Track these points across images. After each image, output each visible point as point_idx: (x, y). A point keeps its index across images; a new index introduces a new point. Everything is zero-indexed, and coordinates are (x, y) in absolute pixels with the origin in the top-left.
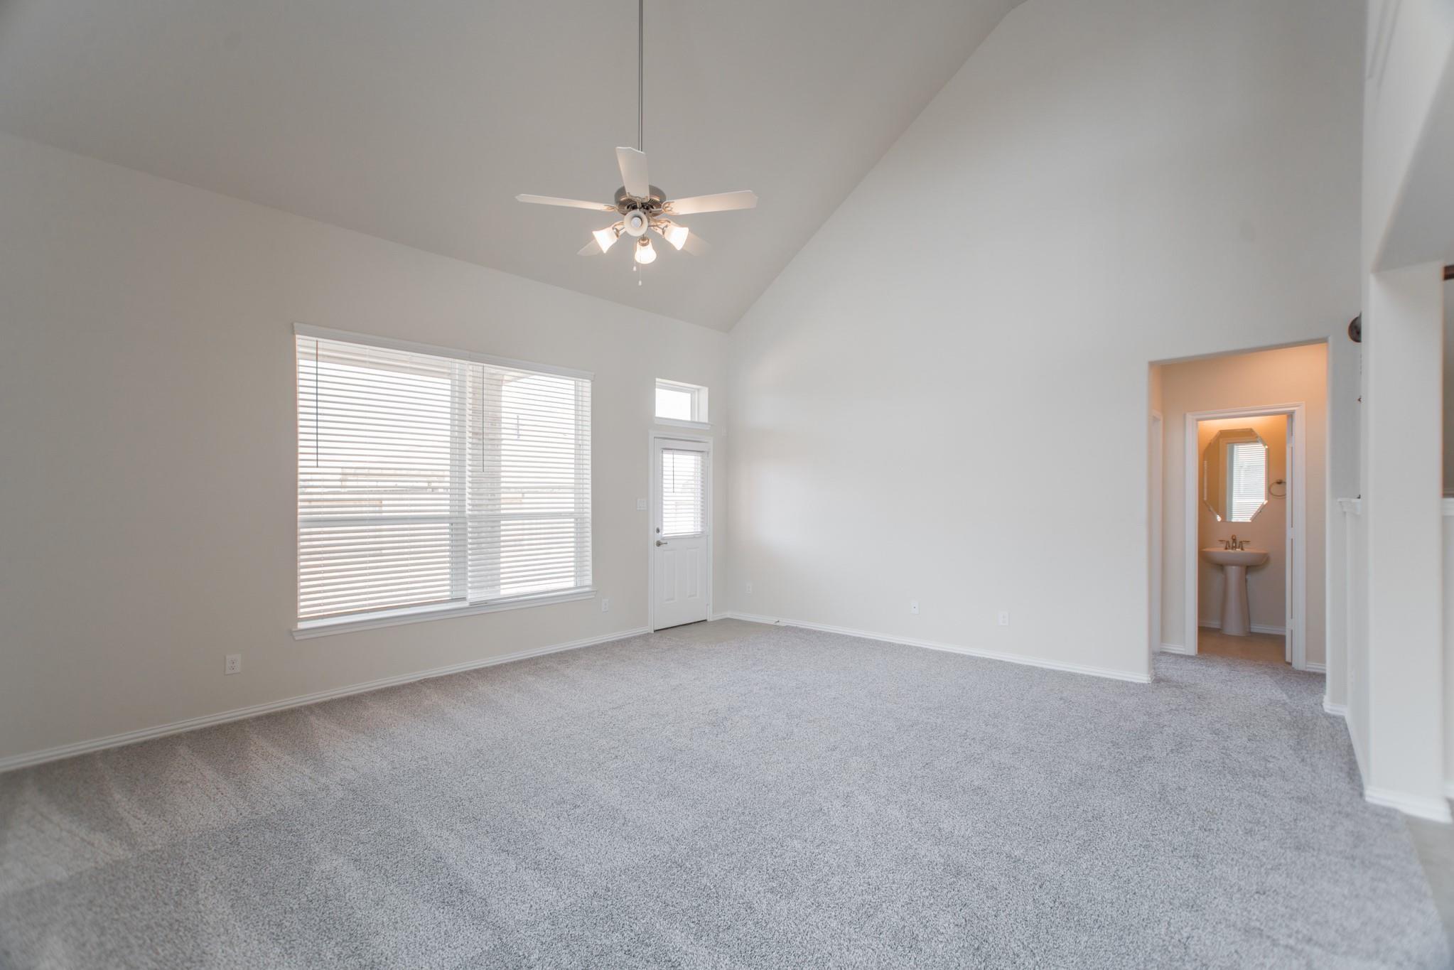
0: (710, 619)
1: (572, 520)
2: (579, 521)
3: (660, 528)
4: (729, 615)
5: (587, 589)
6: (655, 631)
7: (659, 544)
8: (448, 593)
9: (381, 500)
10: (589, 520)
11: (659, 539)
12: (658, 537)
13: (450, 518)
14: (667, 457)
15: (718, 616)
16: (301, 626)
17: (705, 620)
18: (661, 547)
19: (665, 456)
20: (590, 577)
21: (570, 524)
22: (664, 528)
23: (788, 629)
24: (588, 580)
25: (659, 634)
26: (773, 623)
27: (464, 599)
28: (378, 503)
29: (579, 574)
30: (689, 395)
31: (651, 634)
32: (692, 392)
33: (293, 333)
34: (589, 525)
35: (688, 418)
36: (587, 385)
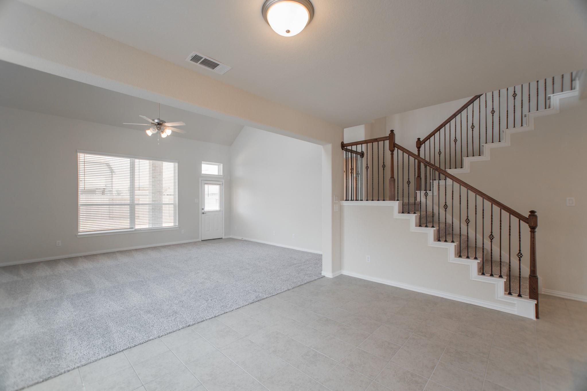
0: (224, 238)
1: (173, 205)
2: (175, 206)
3: (204, 208)
4: (231, 237)
5: (177, 227)
6: (202, 241)
7: (203, 213)
8: (129, 226)
9: (139, 199)
10: (177, 206)
11: (203, 212)
12: (203, 211)
13: (129, 204)
14: (206, 186)
15: (226, 237)
16: (79, 234)
17: (222, 238)
18: (204, 214)
19: (205, 186)
20: (177, 223)
21: (172, 206)
22: (205, 208)
23: (245, 240)
24: (177, 224)
25: (203, 242)
26: (241, 239)
27: (133, 228)
28: (138, 200)
29: (175, 222)
30: (217, 166)
31: (200, 241)
32: (218, 165)
33: (77, 152)
34: (177, 207)
35: (217, 174)
36: (177, 164)
